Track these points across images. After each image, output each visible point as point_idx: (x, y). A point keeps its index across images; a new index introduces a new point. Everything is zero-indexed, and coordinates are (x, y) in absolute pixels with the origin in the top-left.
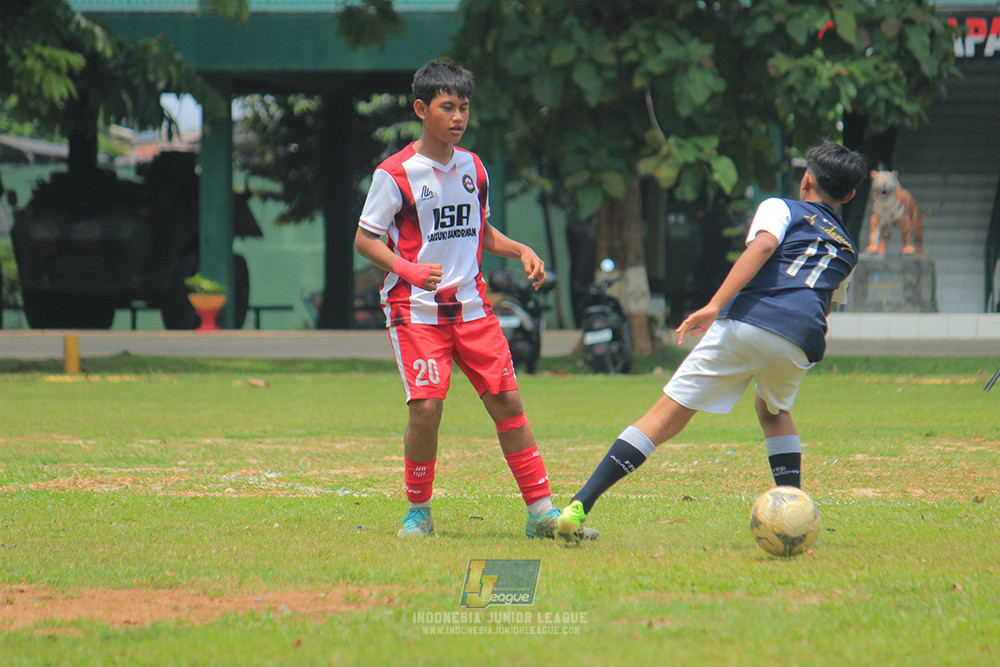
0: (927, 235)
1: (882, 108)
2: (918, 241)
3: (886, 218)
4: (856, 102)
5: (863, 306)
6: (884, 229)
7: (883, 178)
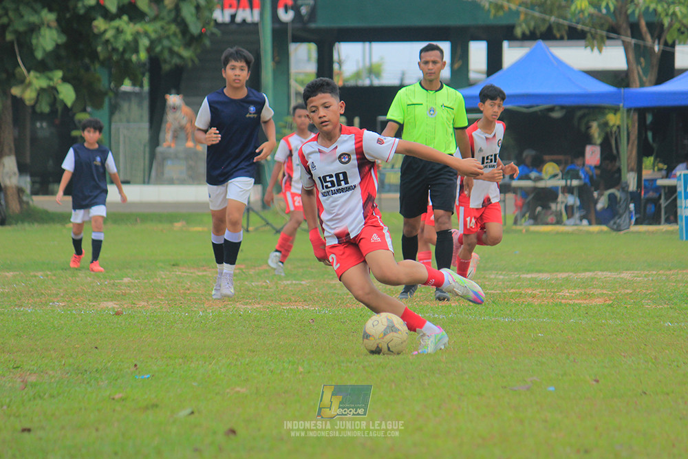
1: (166, 54)
3: (176, 125)
4: (149, 50)
5: (161, 180)
6: (175, 131)
7: (173, 99)
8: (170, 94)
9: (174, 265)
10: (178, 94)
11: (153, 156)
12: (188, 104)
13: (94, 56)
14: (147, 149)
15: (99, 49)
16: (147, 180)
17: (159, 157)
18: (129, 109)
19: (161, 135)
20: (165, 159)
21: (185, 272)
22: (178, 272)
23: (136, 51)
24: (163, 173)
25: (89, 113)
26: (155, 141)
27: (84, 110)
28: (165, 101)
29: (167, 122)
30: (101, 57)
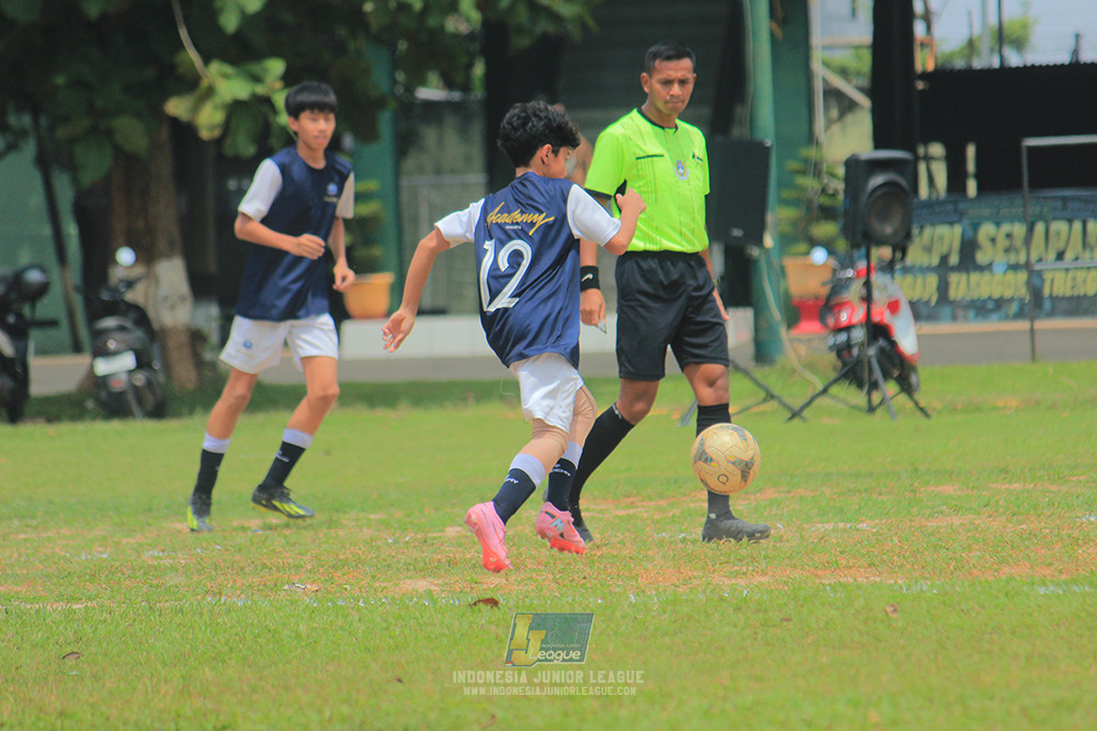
18: (440, 142)
23: (455, 7)
25: (350, 154)
30: (374, 24)
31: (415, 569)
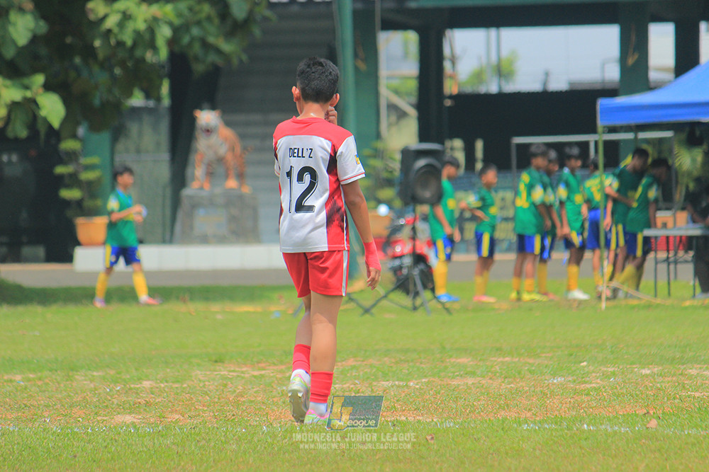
0: (249, 170)
1: (197, 48)
2: (241, 176)
3: (210, 155)
4: (171, 43)
5: (191, 238)
6: (209, 165)
7: (206, 117)
8: (201, 109)
9: (216, 361)
10: (213, 108)
11: (176, 202)
12: (228, 124)
13: (89, 52)
14: (168, 192)
15: (97, 43)
16: (168, 237)
17: (185, 203)
18: (140, 134)
19: (189, 171)
20: (195, 206)
21: (233, 371)
22: (223, 371)
23: (152, 46)
24: (191, 228)
25: (81, 140)
26: (179, 179)
27: (74, 136)
28: (193, 120)
29: (196, 151)
30: (101, 55)
31: (123, 408)
